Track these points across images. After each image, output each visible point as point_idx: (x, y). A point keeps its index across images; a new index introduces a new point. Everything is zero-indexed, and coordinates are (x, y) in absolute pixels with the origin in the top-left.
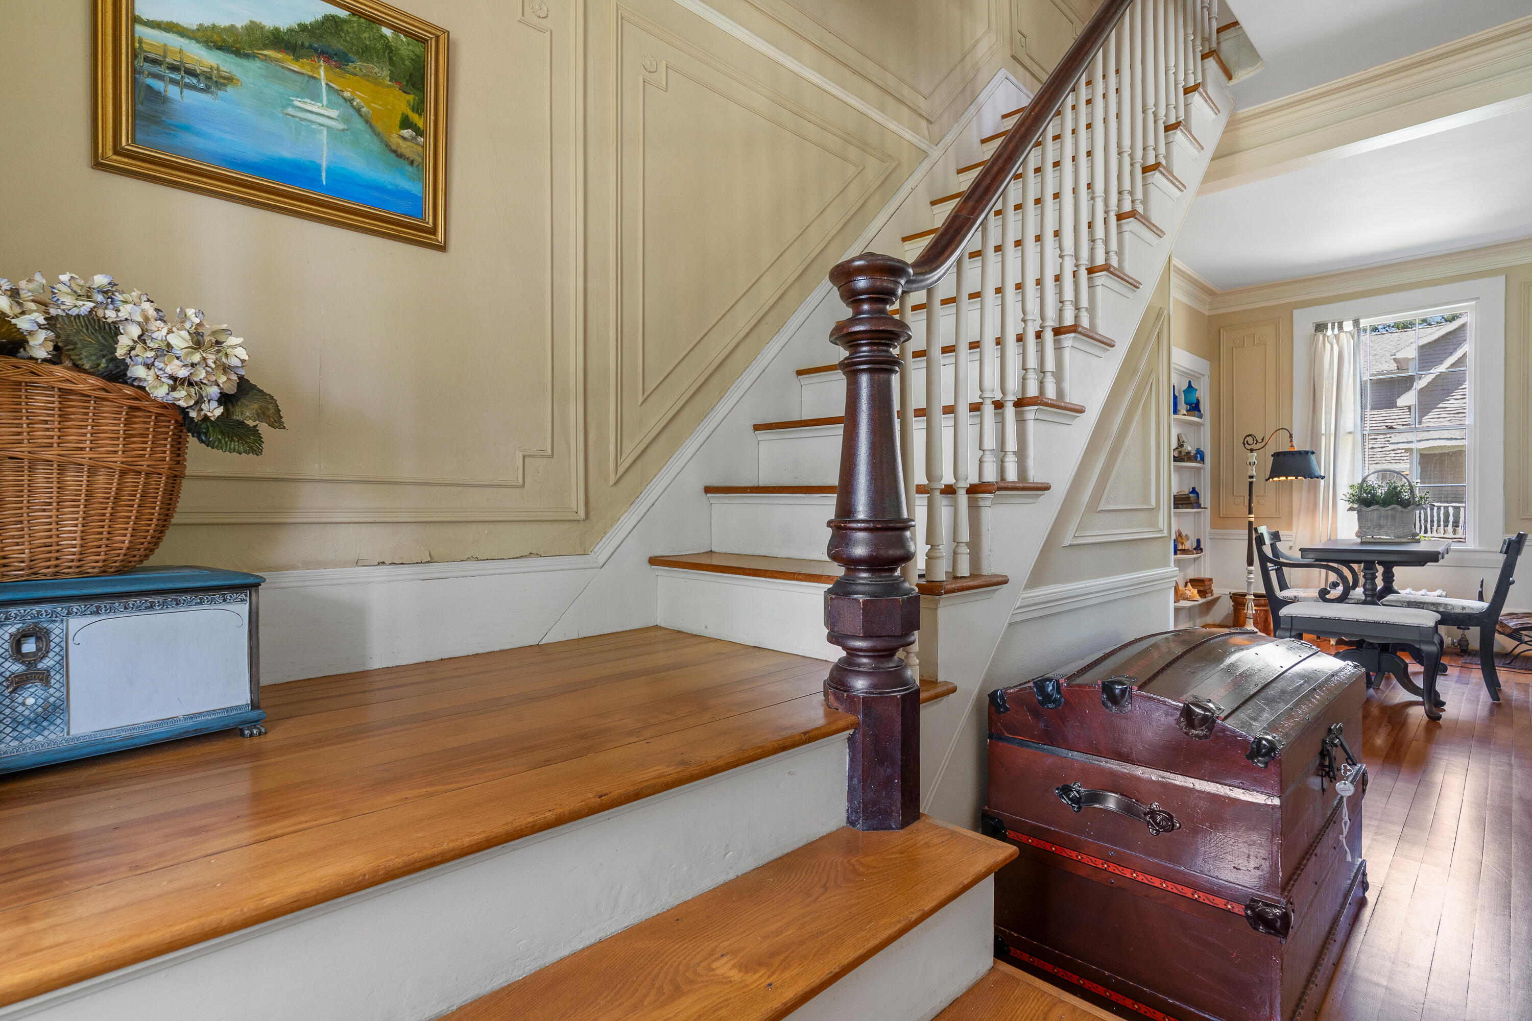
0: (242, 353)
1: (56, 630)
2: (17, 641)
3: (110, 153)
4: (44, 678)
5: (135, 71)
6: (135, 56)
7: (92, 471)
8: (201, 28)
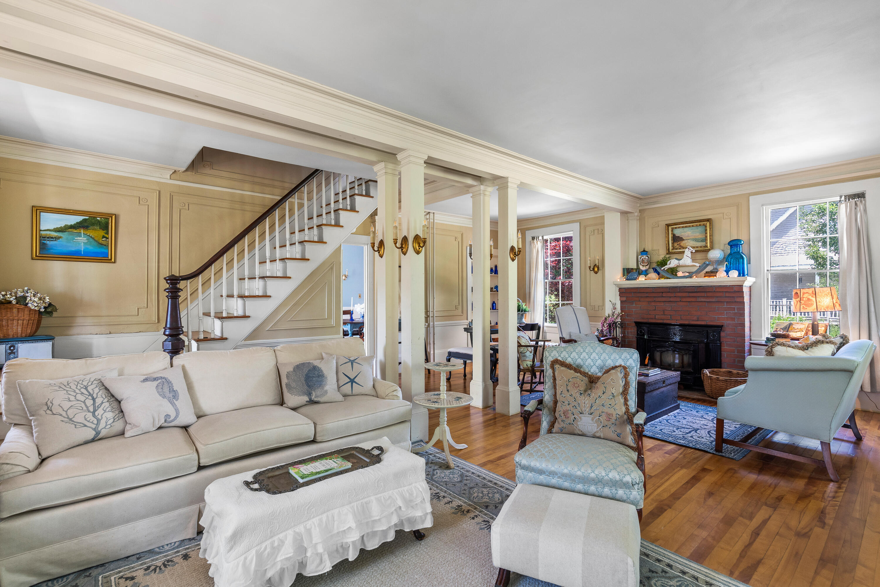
0: (48, 300)
1: (16, 346)
2: (10, 347)
3: (35, 256)
4: (14, 353)
5: (40, 240)
6: (40, 237)
7: (23, 320)
8: (54, 229)
